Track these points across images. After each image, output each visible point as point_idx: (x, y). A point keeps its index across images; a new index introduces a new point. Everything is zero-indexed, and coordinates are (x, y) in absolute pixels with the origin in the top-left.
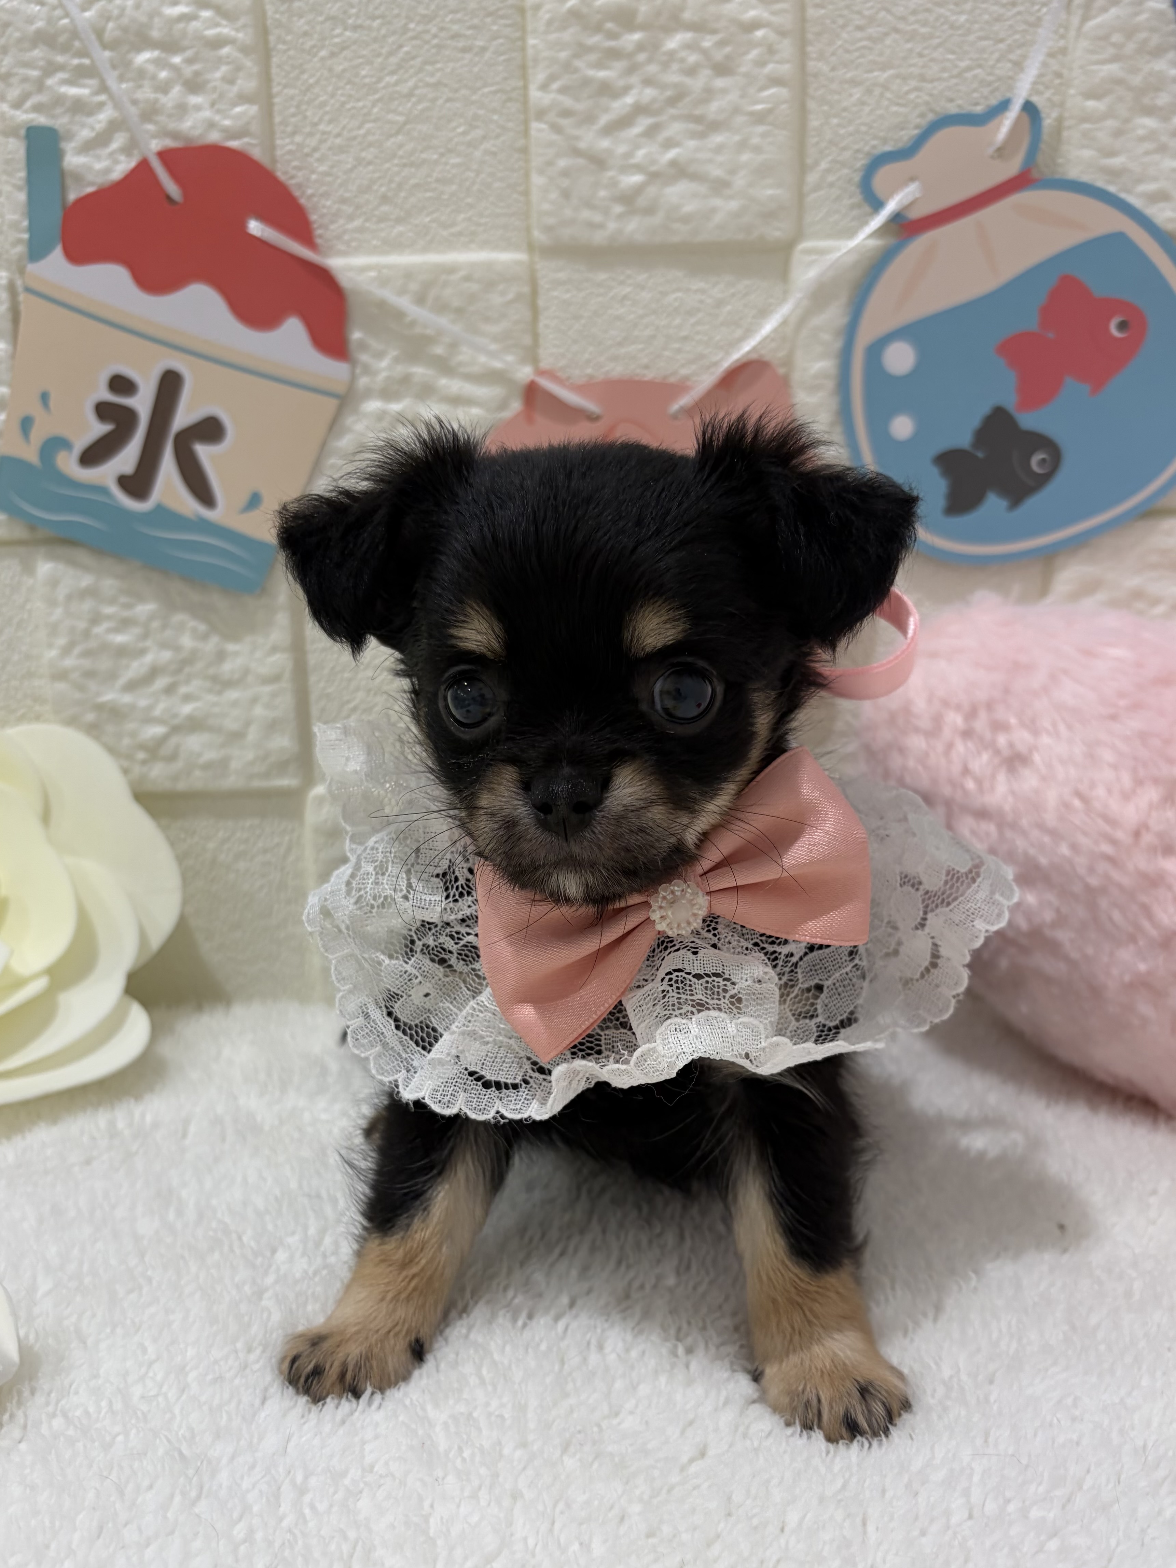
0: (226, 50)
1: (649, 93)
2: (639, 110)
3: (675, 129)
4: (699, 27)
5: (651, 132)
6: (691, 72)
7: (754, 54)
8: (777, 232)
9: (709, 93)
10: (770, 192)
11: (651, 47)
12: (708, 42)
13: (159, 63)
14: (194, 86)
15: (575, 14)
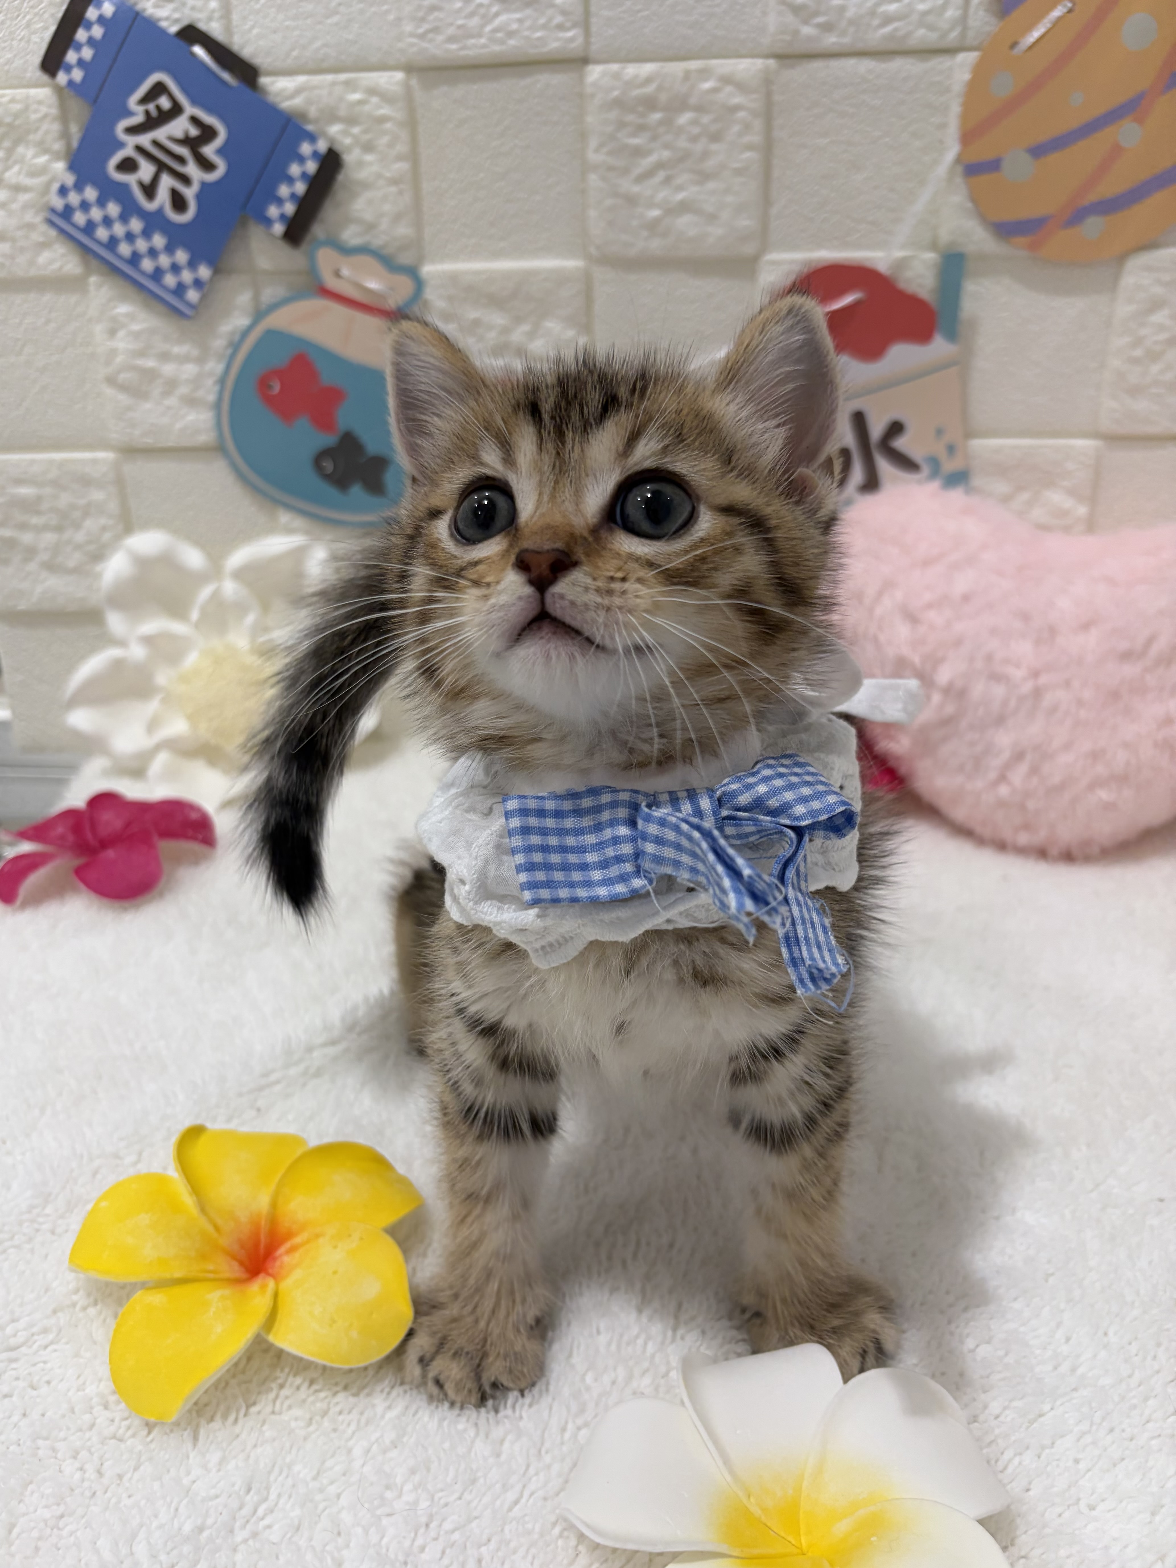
0: (388, 125)
1: (666, 154)
2: (660, 165)
3: (682, 178)
4: (700, 109)
5: (668, 180)
6: (694, 139)
7: (736, 128)
8: (749, 249)
9: (706, 155)
10: (746, 223)
11: (667, 122)
12: (706, 119)
13: (346, 133)
14: (368, 147)
15: (618, 103)
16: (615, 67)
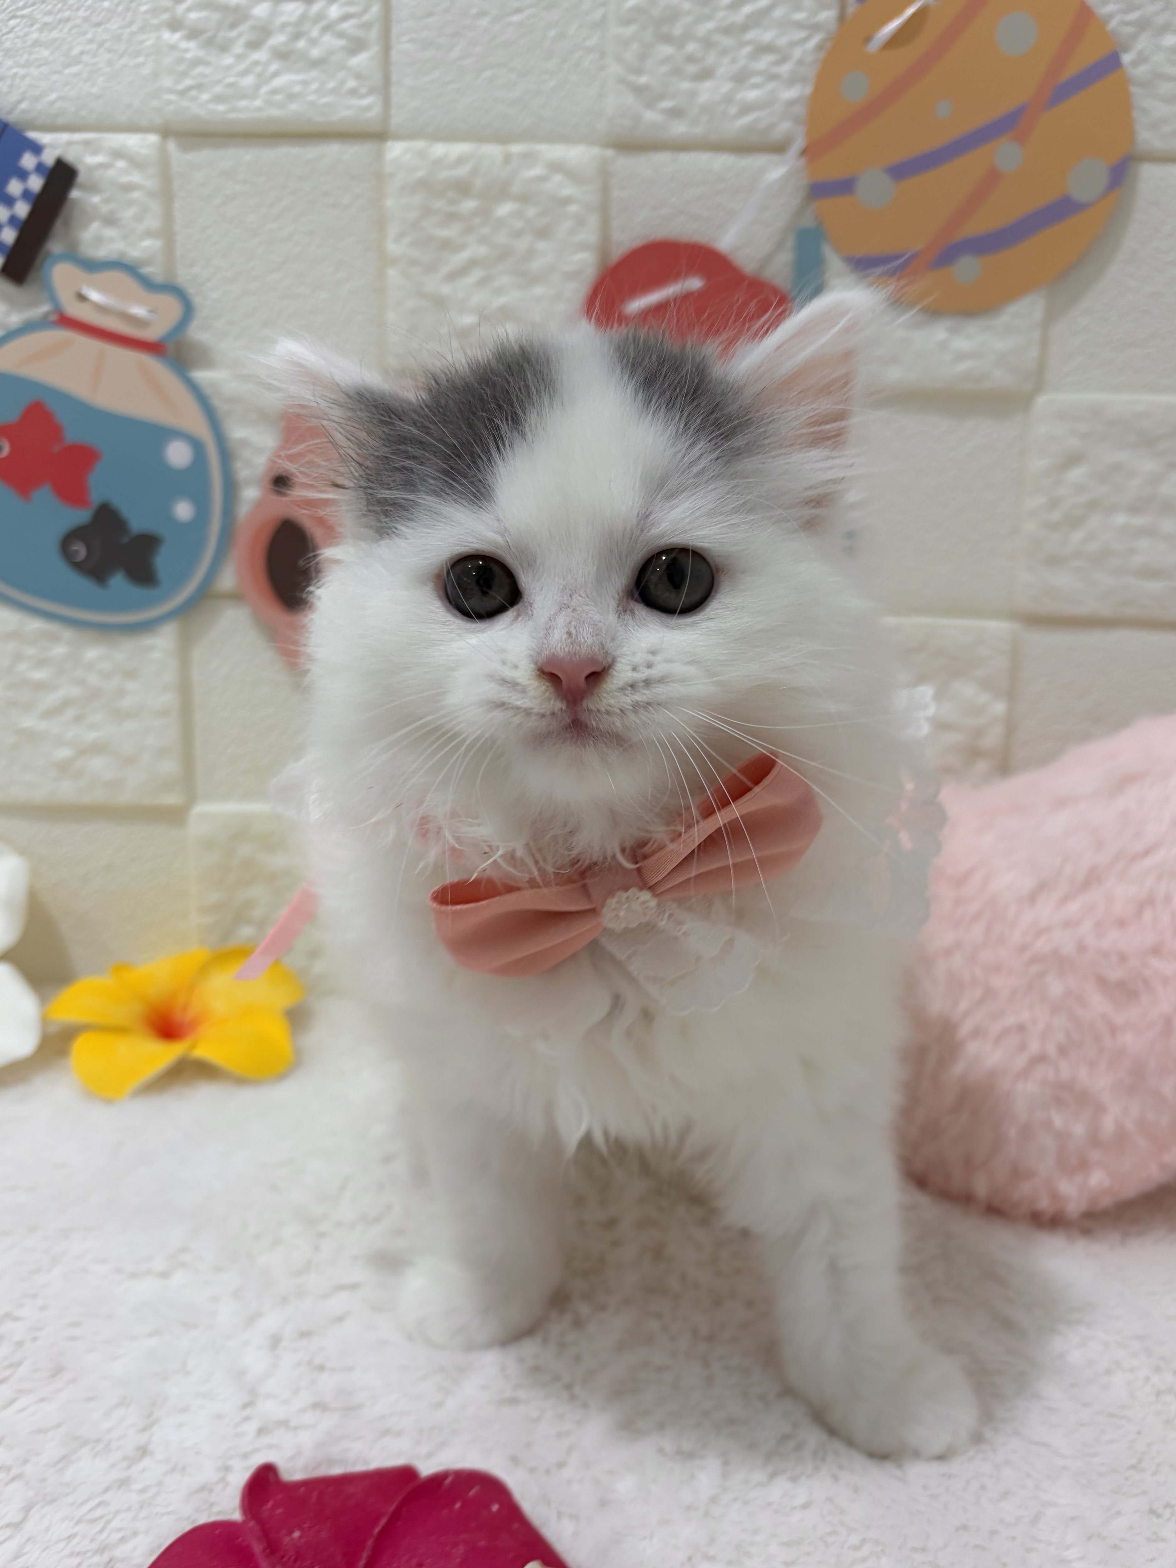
0: (137, 195)
1: (481, 250)
2: (474, 263)
3: (503, 280)
4: (523, 199)
5: (485, 281)
6: (516, 234)
7: (567, 224)
11: (484, 212)
12: (531, 211)
15: (423, 185)
16: (419, 144)
